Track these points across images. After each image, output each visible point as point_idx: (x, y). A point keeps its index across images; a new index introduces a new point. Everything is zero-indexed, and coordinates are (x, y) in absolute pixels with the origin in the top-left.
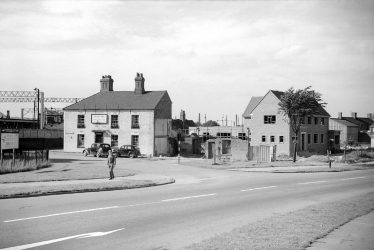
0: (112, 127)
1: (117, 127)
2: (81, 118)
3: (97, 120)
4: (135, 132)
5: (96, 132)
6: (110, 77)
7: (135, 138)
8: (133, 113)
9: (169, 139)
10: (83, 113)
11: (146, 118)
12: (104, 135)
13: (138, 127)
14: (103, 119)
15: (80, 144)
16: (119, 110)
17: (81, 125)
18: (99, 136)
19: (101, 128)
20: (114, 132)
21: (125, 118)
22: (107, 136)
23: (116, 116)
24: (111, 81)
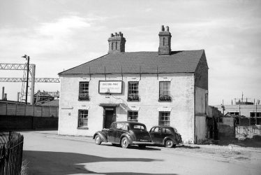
0: (130, 99)
1: (137, 99)
2: (84, 87)
3: (108, 89)
4: (164, 107)
5: (105, 106)
6: (122, 35)
7: (164, 116)
8: (161, 79)
9: (208, 118)
10: (87, 79)
11: (182, 86)
12: (118, 110)
13: (169, 99)
14: (116, 88)
15: (81, 123)
16: (141, 74)
17: (84, 97)
18: (110, 113)
19: (113, 100)
20: (132, 106)
21: (149, 87)
22: (122, 112)
23: (136, 84)
24: (123, 41)
